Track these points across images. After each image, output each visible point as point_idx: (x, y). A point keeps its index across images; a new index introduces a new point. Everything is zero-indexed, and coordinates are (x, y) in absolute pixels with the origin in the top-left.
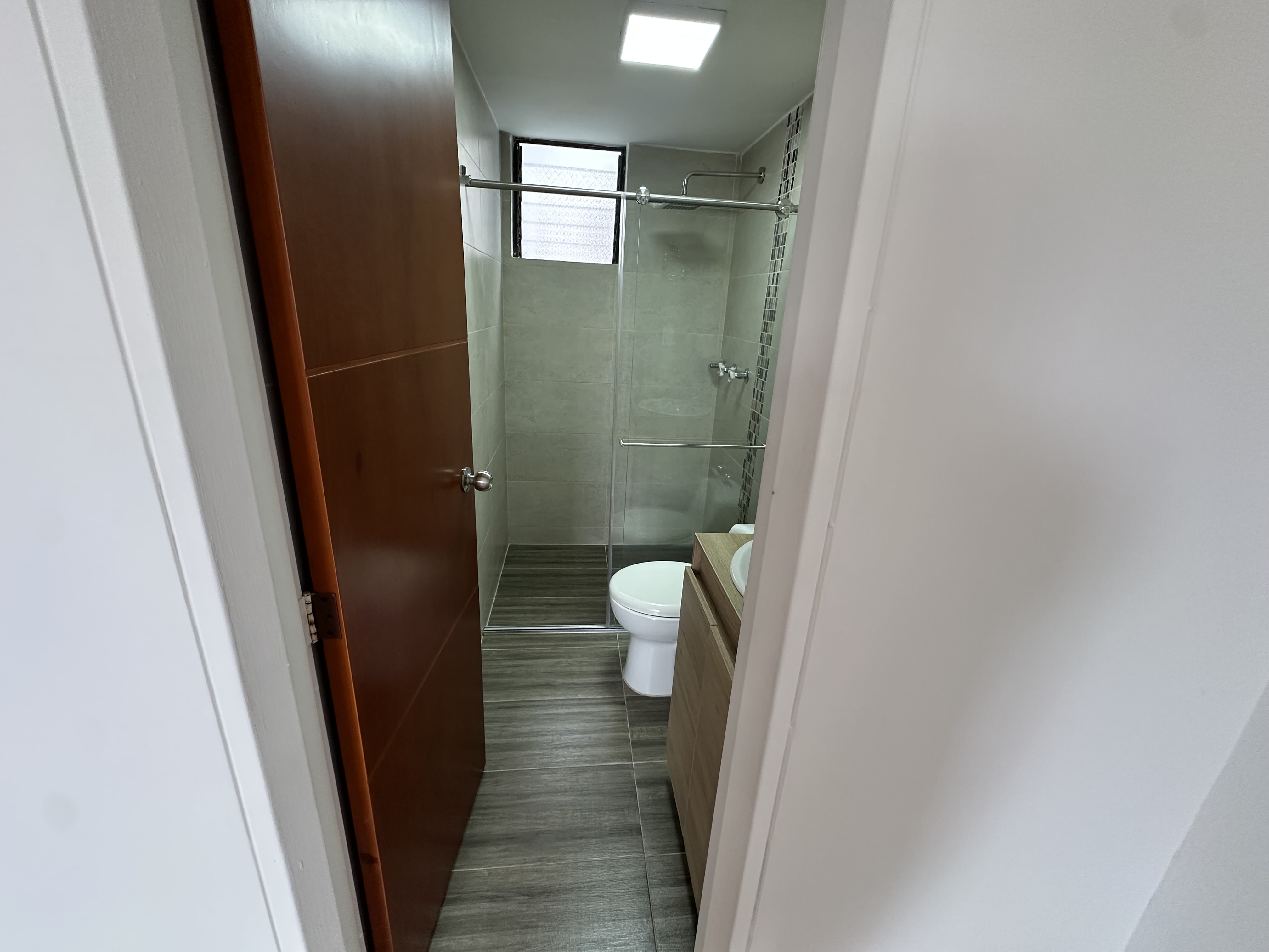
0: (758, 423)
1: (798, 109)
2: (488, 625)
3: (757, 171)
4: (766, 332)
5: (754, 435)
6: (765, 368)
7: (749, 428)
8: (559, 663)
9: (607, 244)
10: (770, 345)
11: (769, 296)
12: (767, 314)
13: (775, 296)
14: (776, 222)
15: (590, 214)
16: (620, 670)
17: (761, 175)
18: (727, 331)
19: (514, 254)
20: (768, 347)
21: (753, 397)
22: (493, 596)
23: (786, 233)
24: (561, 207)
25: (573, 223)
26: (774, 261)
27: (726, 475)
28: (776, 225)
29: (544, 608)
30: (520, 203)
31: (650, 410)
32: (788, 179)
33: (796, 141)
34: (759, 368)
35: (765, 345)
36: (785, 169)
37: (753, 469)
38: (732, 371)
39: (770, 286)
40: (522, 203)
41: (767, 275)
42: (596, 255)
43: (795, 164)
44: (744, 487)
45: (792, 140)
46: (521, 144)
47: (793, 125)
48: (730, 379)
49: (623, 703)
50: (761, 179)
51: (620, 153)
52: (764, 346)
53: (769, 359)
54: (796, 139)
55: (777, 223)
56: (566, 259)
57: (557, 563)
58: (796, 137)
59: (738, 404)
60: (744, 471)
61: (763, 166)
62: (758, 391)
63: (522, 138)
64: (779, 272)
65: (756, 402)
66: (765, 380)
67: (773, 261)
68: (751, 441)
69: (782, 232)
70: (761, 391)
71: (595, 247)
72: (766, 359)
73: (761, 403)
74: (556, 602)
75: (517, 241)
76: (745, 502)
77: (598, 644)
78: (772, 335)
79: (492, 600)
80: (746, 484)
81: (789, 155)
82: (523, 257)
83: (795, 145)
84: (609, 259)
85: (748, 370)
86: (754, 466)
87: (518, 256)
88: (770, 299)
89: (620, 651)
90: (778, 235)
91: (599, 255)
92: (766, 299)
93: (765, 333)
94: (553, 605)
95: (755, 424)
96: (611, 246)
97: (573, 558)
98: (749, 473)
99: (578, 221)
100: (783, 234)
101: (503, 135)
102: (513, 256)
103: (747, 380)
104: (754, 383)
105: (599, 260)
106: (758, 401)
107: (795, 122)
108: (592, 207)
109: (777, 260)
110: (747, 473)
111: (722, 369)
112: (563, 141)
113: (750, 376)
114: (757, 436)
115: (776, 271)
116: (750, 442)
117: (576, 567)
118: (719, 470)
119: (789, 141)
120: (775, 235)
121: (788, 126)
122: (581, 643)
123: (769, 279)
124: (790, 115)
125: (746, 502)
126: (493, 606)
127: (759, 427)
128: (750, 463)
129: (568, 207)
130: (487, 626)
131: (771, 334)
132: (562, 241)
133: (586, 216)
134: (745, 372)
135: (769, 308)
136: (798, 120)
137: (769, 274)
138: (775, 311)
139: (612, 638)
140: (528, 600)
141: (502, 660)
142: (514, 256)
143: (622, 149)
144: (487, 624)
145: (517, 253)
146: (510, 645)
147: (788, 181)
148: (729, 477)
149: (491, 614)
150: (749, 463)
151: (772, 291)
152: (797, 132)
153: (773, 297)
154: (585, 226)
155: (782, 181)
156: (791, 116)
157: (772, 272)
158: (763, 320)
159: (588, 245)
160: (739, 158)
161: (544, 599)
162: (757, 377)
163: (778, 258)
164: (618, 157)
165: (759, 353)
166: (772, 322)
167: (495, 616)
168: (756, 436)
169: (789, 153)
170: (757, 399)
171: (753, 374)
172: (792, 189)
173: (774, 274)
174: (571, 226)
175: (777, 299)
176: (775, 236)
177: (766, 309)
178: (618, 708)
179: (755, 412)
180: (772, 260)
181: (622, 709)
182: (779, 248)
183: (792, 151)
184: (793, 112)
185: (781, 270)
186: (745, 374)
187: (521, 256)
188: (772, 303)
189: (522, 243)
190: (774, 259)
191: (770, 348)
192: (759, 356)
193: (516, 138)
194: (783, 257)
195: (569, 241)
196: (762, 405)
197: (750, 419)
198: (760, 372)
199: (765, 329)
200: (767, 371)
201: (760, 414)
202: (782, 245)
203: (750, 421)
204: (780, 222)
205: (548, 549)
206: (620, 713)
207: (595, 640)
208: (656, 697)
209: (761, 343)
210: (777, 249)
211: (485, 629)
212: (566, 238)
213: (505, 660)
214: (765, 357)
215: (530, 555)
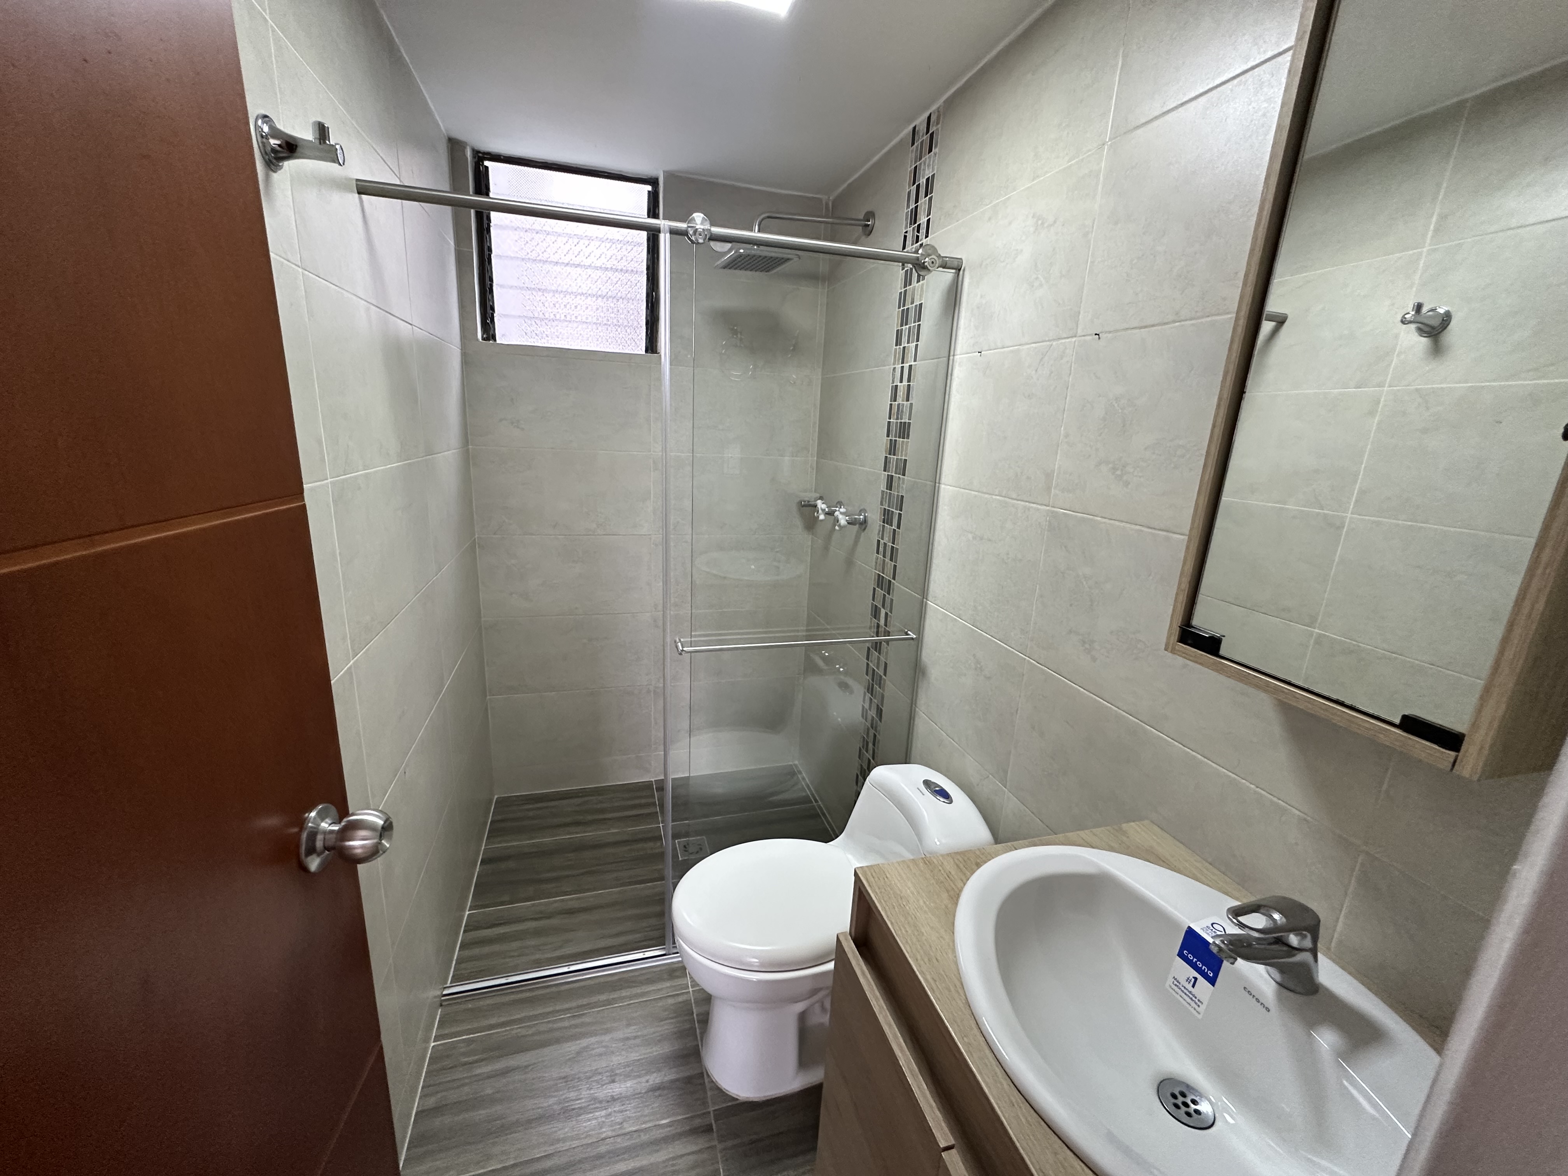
0: (889, 594)
1: (929, 118)
2: (451, 983)
3: (861, 217)
4: (894, 455)
5: (883, 612)
6: (896, 510)
7: (873, 600)
8: (586, 1048)
9: (636, 324)
10: (904, 475)
11: (895, 400)
12: (893, 428)
13: (908, 400)
14: (901, 289)
15: (606, 277)
16: (698, 1046)
17: (869, 223)
18: (822, 453)
19: (482, 337)
20: (899, 477)
21: (878, 553)
22: (464, 910)
23: (921, 305)
24: (559, 265)
25: (580, 291)
26: (902, 347)
27: (837, 666)
28: (901, 293)
29: (555, 921)
30: (490, 256)
31: (715, 572)
32: (918, 224)
33: (929, 166)
34: (885, 509)
35: (893, 474)
36: (911, 208)
37: (886, 664)
38: (841, 513)
39: (897, 386)
40: (492, 255)
41: (890, 368)
42: (619, 341)
43: (931, 199)
44: (870, 690)
45: (921, 164)
46: (486, 163)
47: (922, 142)
48: (839, 526)
49: (708, 1129)
50: (870, 228)
51: (649, 188)
52: (892, 476)
53: (902, 497)
54: (930, 161)
55: (903, 290)
56: (571, 345)
57: (577, 823)
58: (930, 158)
59: (849, 562)
60: (868, 664)
61: (870, 209)
62: (885, 544)
63: (489, 153)
64: (913, 363)
65: (884, 561)
66: (899, 527)
67: (899, 348)
68: (879, 621)
69: (912, 303)
70: (891, 544)
71: (617, 327)
72: (898, 495)
73: (893, 563)
74: (575, 904)
75: (488, 315)
76: (873, 713)
77: (654, 990)
78: (905, 460)
79: (463, 916)
80: (873, 685)
81: (918, 187)
82: (498, 341)
83: (927, 172)
84: (640, 347)
85: (864, 511)
86: (886, 659)
87: (489, 340)
88: (899, 405)
89: (694, 1000)
90: (905, 308)
91: (623, 339)
92: (891, 405)
93: (892, 456)
94: (571, 912)
95: (884, 595)
96: (641, 327)
97: (602, 811)
98: (878, 668)
99: (588, 288)
100: (916, 306)
101: (455, 145)
102: (480, 340)
103: (864, 526)
104: (877, 532)
105: (624, 348)
106: (887, 560)
107: (925, 137)
108: (609, 266)
109: (906, 345)
110: (874, 670)
111: (822, 509)
112: (558, 163)
113: (869, 521)
114: (889, 613)
115: (907, 363)
116: (876, 621)
117: (609, 829)
118: (824, 658)
119: (916, 167)
120: (899, 308)
121: (913, 144)
122: (624, 993)
123: (893, 375)
124: (915, 128)
125: (875, 712)
126: (465, 931)
127: (892, 600)
128: (880, 653)
129: (569, 265)
130: (448, 985)
131: (903, 458)
132: (563, 317)
133: (599, 280)
134: (861, 515)
135: (897, 419)
136: (930, 132)
137: (893, 367)
138: (909, 423)
139: (677, 974)
140: (528, 907)
141: (476, 1061)
142: (483, 339)
143: (653, 182)
144: (449, 982)
145: (488, 334)
146: (493, 1021)
147: (919, 226)
148: (841, 669)
149: (459, 951)
150: (877, 654)
151: (901, 393)
152: (930, 151)
153: (903, 401)
154: (600, 296)
155: (906, 227)
156: (917, 129)
157: (898, 364)
158: (888, 436)
159: (605, 324)
160: (827, 204)
161: (556, 902)
162: (882, 524)
163: (908, 343)
164: (647, 192)
165: (883, 486)
166: (905, 440)
167: (467, 953)
168: (886, 614)
169: (916, 184)
170: (884, 556)
171: (875, 517)
172: (927, 237)
173: (902, 367)
174: (576, 294)
175: (911, 404)
176: (901, 310)
177: (891, 420)
178: (701, 1143)
179: (883, 577)
180: (896, 345)
181: (707, 1146)
182: (910, 328)
183: (923, 181)
184: (921, 123)
185: (915, 361)
186: (861, 517)
187: (495, 340)
188: (902, 411)
189: (496, 319)
190: (901, 345)
191: (904, 479)
192: (883, 492)
193: (479, 152)
194: (918, 341)
195: (573, 318)
196: (895, 566)
197: (872, 584)
198: (887, 517)
199: (893, 449)
200: (900, 515)
201: (892, 581)
202: (915, 322)
203: (874, 589)
204: (908, 288)
205: (561, 799)
206: (705, 1156)
207: (650, 981)
208: (768, 1101)
209: (885, 470)
210: (906, 329)
211: (445, 992)
212: (569, 313)
213: (482, 1060)
214: (896, 493)
215: (531, 814)
